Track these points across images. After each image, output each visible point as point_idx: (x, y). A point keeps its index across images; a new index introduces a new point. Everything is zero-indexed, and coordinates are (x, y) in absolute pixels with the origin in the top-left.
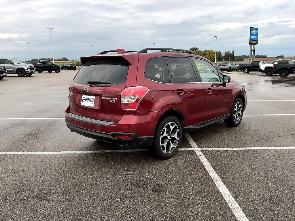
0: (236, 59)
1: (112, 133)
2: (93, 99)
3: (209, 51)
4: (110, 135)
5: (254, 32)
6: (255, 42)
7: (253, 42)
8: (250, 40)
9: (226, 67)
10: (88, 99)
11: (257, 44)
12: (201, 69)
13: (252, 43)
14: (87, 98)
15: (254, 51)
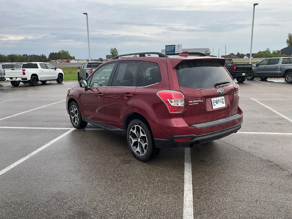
2: (223, 99)
10: (218, 101)
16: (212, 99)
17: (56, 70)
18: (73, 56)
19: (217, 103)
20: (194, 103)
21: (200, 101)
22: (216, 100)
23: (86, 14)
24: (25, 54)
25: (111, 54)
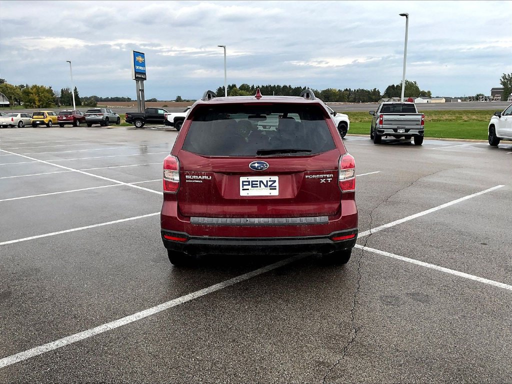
0: (83, 104)
1: (333, 233)
2: (275, 181)
3: (35, 87)
4: (328, 237)
5: (139, 59)
6: (142, 76)
7: (140, 76)
8: (136, 73)
9: (101, 117)
10: (258, 183)
11: (145, 79)
12: (50, 121)
13: (138, 77)
14: (257, 181)
15: (142, 91)
16: (242, 179)
17: (336, 115)
18: (429, 90)
19: (252, 187)
20: (194, 179)
21: (206, 177)
22: (252, 181)
23: (406, 15)
24: (348, 89)
25: (502, 86)
